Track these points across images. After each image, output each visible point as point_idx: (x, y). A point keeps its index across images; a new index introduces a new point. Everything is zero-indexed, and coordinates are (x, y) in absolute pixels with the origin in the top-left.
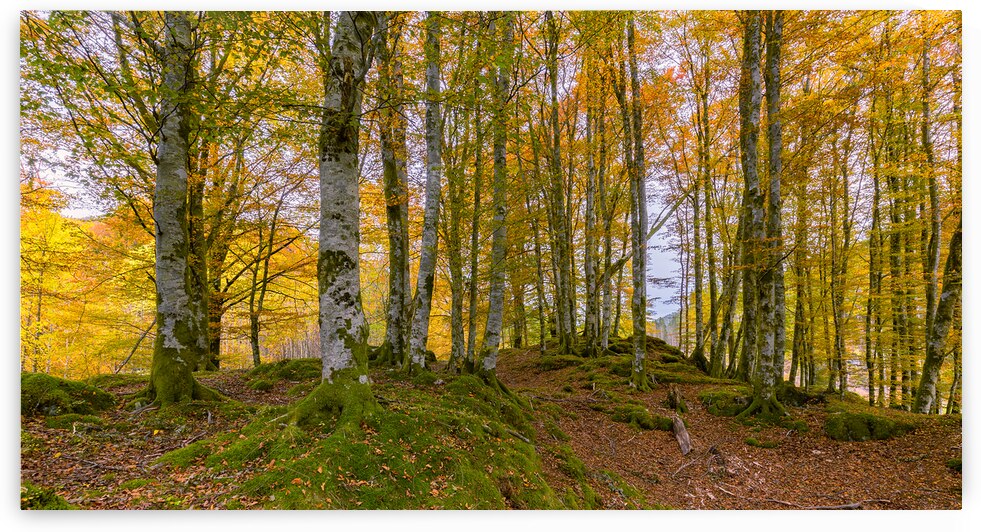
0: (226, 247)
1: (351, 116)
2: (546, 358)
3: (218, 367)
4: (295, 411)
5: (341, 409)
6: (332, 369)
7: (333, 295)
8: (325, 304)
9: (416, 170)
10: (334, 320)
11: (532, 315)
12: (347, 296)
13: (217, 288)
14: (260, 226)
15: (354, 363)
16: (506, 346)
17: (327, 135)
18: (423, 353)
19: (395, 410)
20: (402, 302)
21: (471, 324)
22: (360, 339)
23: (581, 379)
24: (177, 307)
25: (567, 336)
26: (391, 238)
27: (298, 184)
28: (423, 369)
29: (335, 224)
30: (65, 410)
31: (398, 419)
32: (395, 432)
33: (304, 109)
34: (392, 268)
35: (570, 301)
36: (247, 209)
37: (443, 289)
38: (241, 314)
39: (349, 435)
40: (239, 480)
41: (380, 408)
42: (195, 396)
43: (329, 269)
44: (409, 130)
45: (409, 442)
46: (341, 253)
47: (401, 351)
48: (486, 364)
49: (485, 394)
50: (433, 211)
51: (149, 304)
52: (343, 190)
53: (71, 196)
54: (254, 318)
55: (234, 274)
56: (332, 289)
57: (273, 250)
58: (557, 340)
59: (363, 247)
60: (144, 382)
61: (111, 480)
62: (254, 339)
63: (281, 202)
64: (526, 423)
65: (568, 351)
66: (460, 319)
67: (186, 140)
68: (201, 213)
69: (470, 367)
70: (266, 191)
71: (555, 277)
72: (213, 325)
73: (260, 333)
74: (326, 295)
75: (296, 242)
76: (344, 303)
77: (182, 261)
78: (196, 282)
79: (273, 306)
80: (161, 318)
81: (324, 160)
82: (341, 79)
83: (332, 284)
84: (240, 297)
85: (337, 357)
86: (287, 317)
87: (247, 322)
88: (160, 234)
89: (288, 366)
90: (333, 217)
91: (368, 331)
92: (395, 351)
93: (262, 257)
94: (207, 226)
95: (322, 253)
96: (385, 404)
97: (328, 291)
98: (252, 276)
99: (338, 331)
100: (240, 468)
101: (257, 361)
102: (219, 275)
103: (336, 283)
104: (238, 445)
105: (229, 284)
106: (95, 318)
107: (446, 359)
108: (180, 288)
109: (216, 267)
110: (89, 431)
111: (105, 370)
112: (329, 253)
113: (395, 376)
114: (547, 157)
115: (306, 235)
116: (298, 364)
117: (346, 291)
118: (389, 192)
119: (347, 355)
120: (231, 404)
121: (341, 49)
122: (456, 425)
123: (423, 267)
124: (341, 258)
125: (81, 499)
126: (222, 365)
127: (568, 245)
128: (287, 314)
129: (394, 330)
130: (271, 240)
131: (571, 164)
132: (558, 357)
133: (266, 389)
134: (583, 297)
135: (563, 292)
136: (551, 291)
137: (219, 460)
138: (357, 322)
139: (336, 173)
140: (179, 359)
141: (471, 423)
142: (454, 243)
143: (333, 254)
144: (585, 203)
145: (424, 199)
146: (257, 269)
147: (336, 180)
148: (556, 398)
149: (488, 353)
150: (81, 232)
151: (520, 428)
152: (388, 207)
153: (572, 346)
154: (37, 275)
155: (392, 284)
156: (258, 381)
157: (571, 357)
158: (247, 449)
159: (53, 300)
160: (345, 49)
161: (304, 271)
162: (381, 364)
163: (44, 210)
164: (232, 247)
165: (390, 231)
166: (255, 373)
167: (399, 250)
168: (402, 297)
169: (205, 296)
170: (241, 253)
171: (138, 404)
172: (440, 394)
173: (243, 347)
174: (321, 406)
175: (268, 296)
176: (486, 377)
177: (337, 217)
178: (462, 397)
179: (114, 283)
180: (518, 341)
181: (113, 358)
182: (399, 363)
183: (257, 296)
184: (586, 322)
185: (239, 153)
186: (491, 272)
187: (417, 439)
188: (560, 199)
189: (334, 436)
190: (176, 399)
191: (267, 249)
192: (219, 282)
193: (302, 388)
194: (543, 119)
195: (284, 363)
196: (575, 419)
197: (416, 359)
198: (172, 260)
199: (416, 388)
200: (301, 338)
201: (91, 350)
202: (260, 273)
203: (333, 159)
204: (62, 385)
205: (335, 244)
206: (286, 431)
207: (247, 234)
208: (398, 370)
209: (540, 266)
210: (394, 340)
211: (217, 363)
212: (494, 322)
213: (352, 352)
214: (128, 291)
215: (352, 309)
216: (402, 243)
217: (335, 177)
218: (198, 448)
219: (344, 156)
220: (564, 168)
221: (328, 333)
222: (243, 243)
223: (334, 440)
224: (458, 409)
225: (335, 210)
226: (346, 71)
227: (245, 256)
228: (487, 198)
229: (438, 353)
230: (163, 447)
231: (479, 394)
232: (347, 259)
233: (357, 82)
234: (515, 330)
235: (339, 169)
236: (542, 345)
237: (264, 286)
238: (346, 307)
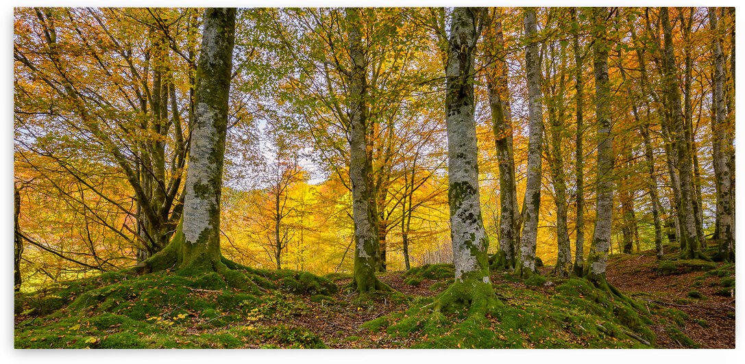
0: (386, 190)
1: (468, 77)
2: (663, 263)
3: (385, 269)
4: (438, 301)
5: (470, 302)
6: (462, 271)
7: (460, 216)
8: (455, 223)
9: (518, 106)
10: (462, 235)
11: (645, 219)
12: (471, 215)
13: (382, 217)
14: (405, 173)
15: (478, 267)
16: (615, 252)
17: (450, 96)
18: (533, 259)
19: (513, 305)
20: (512, 218)
21: (579, 232)
22: (482, 248)
23: (712, 285)
24: (365, 231)
25: (692, 240)
26: (500, 165)
27: (427, 138)
28: (534, 273)
29: (460, 162)
30: (318, 293)
31: (515, 312)
32: (514, 323)
33: (433, 82)
34: (502, 190)
35: (694, 203)
36: (397, 163)
37: (547, 203)
38: (397, 234)
39: (478, 322)
40: (407, 345)
41: (500, 303)
42: (377, 288)
43: (457, 197)
44: (510, 74)
45: (527, 333)
46: (465, 183)
47: (513, 258)
48: (595, 268)
49: (596, 295)
50: (536, 137)
51: (347, 231)
52: (464, 135)
53: (311, 172)
54: (405, 236)
55: (392, 208)
56: (460, 211)
57: (414, 188)
58: (677, 244)
59: (480, 176)
60: (349, 278)
61: (341, 335)
62: (406, 251)
63: (417, 154)
64: (643, 326)
65: (692, 255)
66: (565, 228)
67: (364, 125)
68: (372, 170)
69: (579, 271)
70: (407, 148)
71: (673, 179)
72: (381, 242)
73: (409, 246)
74: (455, 216)
75: (429, 180)
76: (469, 221)
77: (366, 202)
78: (372, 215)
79: (416, 228)
80: (357, 238)
81: (449, 115)
82: (459, 51)
83: (459, 208)
84: (396, 222)
85: (466, 263)
86: (425, 235)
87: (400, 239)
88: (354, 187)
89: (429, 269)
90: (458, 156)
91: (488, 242)
92: (508, 258)
93: (408, 193)
94: (376, 177)
95: (451, 185)
96: (504, 300)
97: (457, 213)
98: (402, 208)
99: (466, 243)
100: (407, 337)
101: (408, 266)
102: (383, 209)
103: (463, 206)
104: (404, 322)
105: (389, 215)
106: (325, 241)
107: (553, 264)
108: (365, 219)
109: (381, 204)
110: (329, 305)
111: (331, 271)
112: (456, 184)
113: (509, 277)
114: (656, 60)
115: (434, 174)
116: (436, 267)
117: (470, 212)
118: (497, 129)
119: (473, 261)
120: (397, 294)
121: (457, 29)
122: (570, 322)
123: (530, 186)
124: (465, 187)
125: (329, 343)
126: (388, 268)
127: (688, 145)
128: (425, 233)
129: (506, 240)
130: (412, 182)
131: (688, 58)
132: (680, 262)
133: (416, 284)
134: (711, 197)
135: (684, 194)
136: (666, 195)
137: (394, 330)
138: (479, 235)
139: (459, 122)
140: (367, 264)
141: (584, 321)
142: (556, 163)
143: (459, 184)
144: (710, 95)
145: (527, 129)
146: (405, 202)
147: (459, 129)
148: (678, 304)
149: (596, 259)
150: (317, 192)
151: (636, 331)
152: (497, 141)
153: (698, 249)
154: (300, 218)
155: (502, 203)
156: (411, 279)
157: (697, 262)
158: (410, 325)
159: (307, 231)
160: (460, 28)
161: (435, 200)
162: (497, 269)
163: (302, 183)
164: (390, 189)
165: (499, 160)
166: (409, 274)
167: (507, 175)
168: (512, 213)
169: (376, 223)
170: (395, 193)
171: (349, 291)
172: (551, 294)
173: (399, 256)
174: (456, 299)
175: (412, 221)
176: (595, 281)
177: (461, 156)
178: (573, 298)
179: (332, 220)
180: (628, 247)
181: (333, 264)
182: (511, 267)
183: (406, 221)
184: (718, 224)
185: (391, 126)
186: (598, 182)
187: (534, 330)
188: (676, 98)
189: (467, 321)
190: (367, 289)
191: (410, 188)
192: (383, 214)
193: (440, 285)
194: (648, 23)
195: (426, 267)
196: (705, 326)
197: (526, 264)
198: (361, 202)
199: (528, 288)
200: (435, 249)
201: (324, 260)
202: (407, 205)
203: (456, 113)
204: (316, 279)
205: (460, 176)
206: (433, 315)
207: (398, 180)
208: (511, 273)
209: (652, 171)
210: (506, 249)
211: (384, 267)
212: (602, 229)
213: (477, 258)
214: (339, 225)
215: (475, 225)
216: (510, 169)
217: (458, 126)
218: (382, 321)
219: (464, 109)
220: (679, 65)
221: (458, 245)
222: (396, 186)
223: (467, 324)
224: (570, 308)
225: (459, 151)
226: (462, 44)
227: (398, 195)
228: (590, 114)
229: (545, 258)
230: (363, 318)
231: (590, 296)
232: (470, 187)
233: (471, 49)
234: (625, 236)
235: (460, 119)
236: (658, 250)
237: (410, 214)
238: (471, 224)
